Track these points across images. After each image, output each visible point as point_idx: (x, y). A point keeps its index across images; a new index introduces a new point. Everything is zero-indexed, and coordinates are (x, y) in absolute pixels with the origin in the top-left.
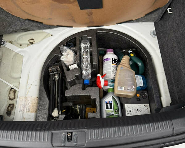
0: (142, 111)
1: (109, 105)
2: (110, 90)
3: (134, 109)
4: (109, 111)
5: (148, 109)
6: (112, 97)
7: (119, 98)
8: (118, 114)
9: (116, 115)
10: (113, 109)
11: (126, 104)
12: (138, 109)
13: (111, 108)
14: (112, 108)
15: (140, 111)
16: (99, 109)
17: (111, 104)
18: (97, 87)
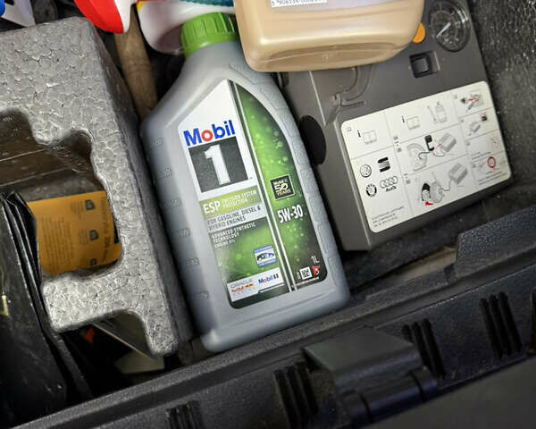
0: (454, 142)
1: (215, 154)
2: (201, 34)
3: (403, 147)
4: (227, 204)
5: (485, 119)
6: (225, 85)
7: (280, 82)
8: (298, 208)
9: (287, 215)
10: (252, 181)
11: (346, 125)
12: (429, 139)
13: (237, 173)
14: (245, 178)
15: (446, 144)
16: (140, 225)
17: (230, 147)
18: (72, 23)
